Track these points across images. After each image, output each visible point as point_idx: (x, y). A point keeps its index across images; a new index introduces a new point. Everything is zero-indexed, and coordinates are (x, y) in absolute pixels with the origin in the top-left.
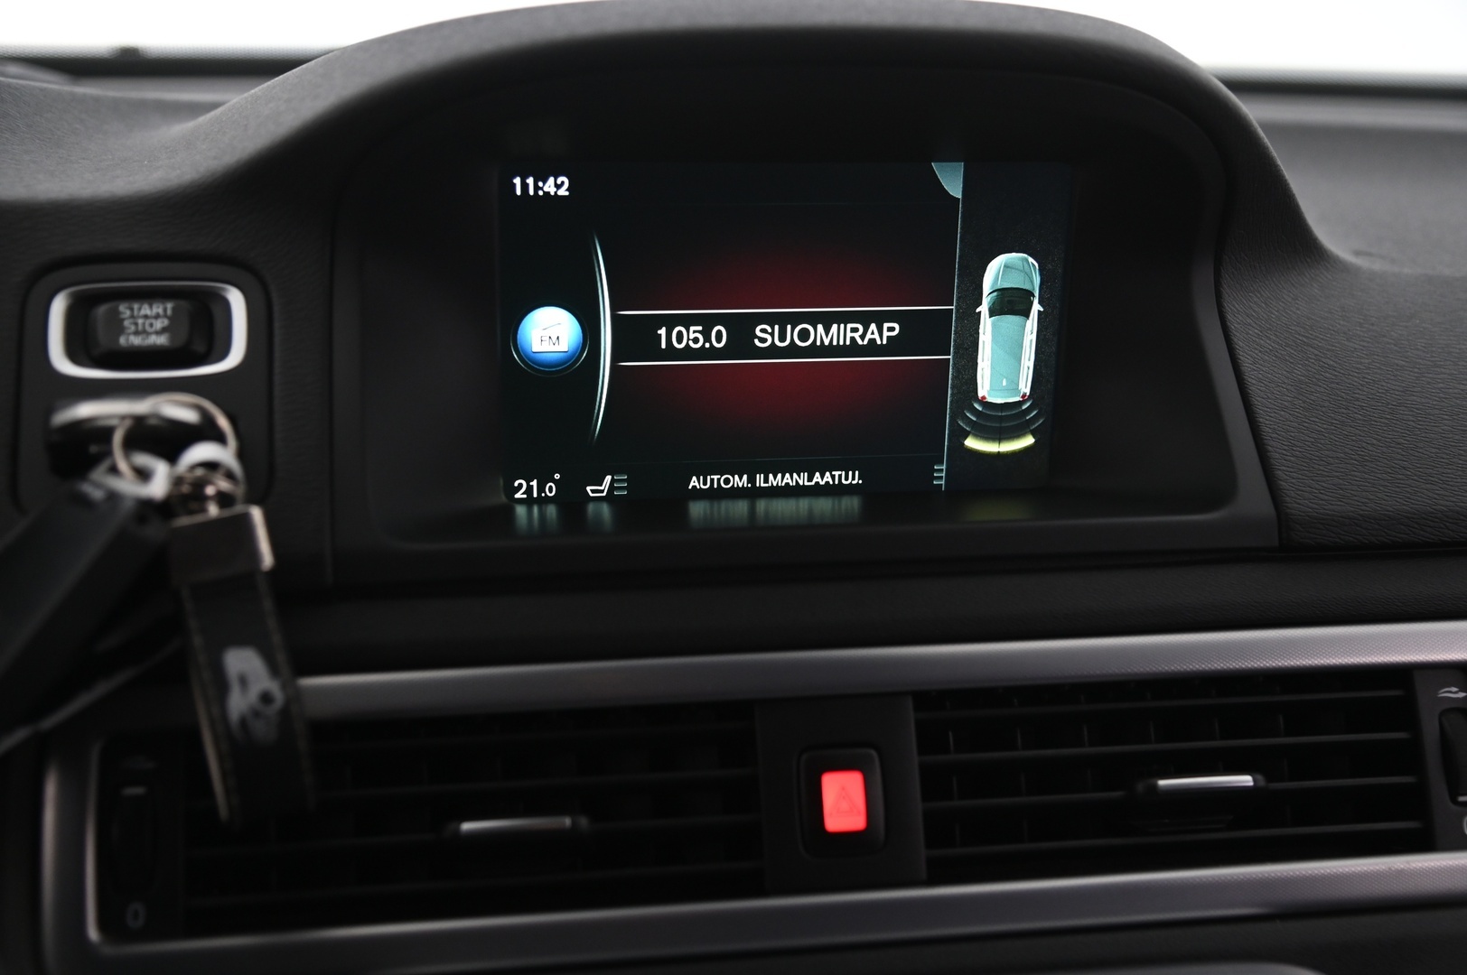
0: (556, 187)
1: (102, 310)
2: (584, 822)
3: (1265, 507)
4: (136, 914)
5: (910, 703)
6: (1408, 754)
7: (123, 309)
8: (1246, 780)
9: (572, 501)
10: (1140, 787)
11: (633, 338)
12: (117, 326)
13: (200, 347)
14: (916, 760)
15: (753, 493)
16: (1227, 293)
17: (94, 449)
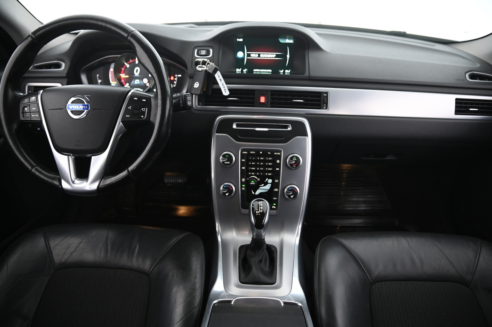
0: (241, 40)
1: (200, 51)
2: (239, 99)
3: (308, 75)
4: (200, 104)
5: (270, 91)
6: (320, 101)
7: (201, 51)
8: (302, 101)
9: (242, 71)
10: (292, 101)
11: (249, 55)
12: (201, 52)
13: (208, 55)
14: (270, 97)
15: (260, 72)
16: (309, 54)
17: (199, 63)
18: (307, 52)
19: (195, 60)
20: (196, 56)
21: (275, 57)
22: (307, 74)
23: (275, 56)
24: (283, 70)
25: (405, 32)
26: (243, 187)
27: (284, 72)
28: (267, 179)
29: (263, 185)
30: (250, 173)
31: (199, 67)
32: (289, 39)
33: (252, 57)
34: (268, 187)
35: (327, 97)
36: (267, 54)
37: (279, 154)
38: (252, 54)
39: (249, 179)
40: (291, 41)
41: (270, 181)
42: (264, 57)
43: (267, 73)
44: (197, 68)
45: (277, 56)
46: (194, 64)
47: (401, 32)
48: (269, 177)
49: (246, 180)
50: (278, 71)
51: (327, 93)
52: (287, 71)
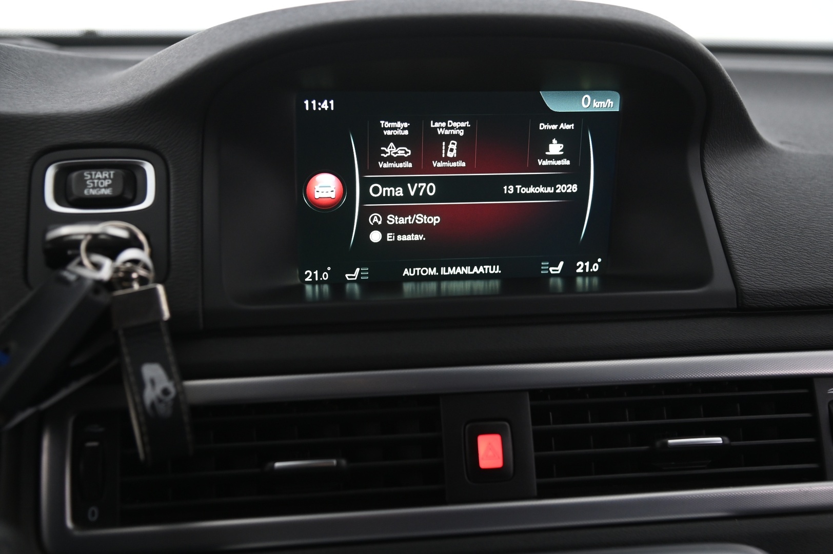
1: (74, 175)
2: (343, 462)
3: (729, 285)
4: (93, 513)
5: (527, 396)
7: (87, 174)
9: (337, 283)
10: (658, 444)
12: (83, 184)
13: (129, 196)
14: (531, 428)
15: (439, 278)
16: (707, 164)
17: (70, 252)
18: (693, 157)
19: (46, 231)
20: (52, 205)
22: (721, 281)
27: (569, 274)
32: (597, 87)
40: (609, 103)
43: (479, 285)
46: (37, 258)
50: (537, 266)
52: (581, 266)
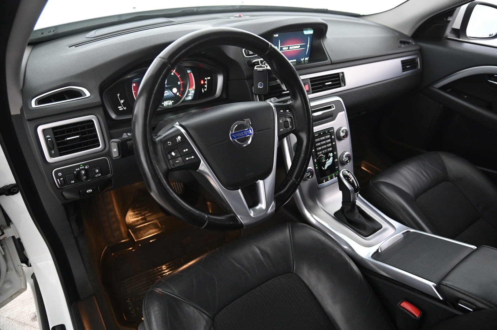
0: (277, 35)
6: (339, 80)
8: (331, 83)
10: (324, 84)
11: (281, 49)
20: (245, 56)
21: (300, 48)
23: (299, 46)
24: (304, 59)
25: (327, 9)
26: (317, 166)
28: (329, 154)
29: (328, 160)
30: (319, 153)
31: (257, 67)
32: (310, 30)
33: (284, 50)
34: (331, 159)
35: (343, 76)
36: (294, 46)
37: (332, 130)
38: (284, 47)
39: (319, 158)
40: (312, 32)
41: (331, 154)
42: (292, 49)
44: (255, 68)
45: (301, 46)
46: (246, 64)
47: (325, 9)
48: (330, 152)
49: (317, 160)
50: (301, 59)
51: (343, 73)
52: (306, 59)
